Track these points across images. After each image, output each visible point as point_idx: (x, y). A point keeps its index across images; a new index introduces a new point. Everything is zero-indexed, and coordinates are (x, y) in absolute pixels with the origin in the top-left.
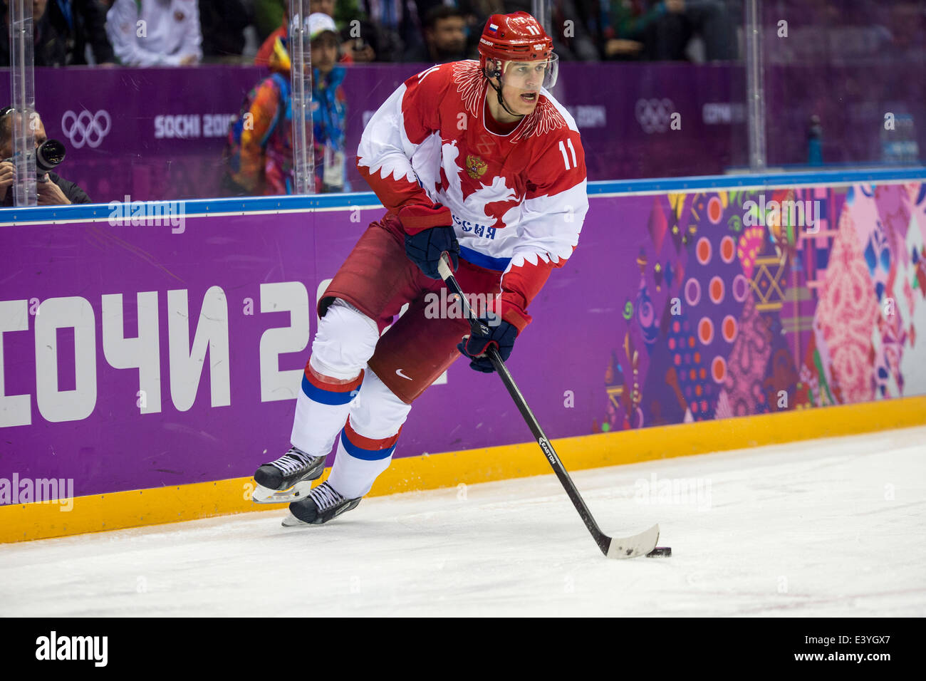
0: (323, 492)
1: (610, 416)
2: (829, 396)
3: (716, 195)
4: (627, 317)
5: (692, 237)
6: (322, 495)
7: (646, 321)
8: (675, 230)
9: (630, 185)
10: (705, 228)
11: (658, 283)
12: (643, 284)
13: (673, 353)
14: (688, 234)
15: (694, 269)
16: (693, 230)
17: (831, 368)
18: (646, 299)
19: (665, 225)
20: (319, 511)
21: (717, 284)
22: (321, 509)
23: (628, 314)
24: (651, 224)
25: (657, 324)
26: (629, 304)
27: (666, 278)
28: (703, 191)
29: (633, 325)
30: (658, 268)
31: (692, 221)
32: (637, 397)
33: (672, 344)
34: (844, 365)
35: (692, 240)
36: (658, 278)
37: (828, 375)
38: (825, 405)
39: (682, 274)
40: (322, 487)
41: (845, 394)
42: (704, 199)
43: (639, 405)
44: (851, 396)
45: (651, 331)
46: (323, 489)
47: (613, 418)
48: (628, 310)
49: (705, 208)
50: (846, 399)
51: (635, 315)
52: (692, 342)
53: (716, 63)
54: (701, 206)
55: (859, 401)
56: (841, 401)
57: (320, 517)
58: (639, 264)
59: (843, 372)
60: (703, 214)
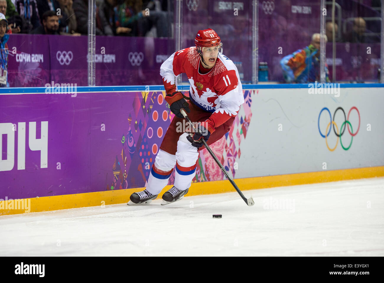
0: (174, 190)
1: (114, 183)
2: (204, 178)
3: (161, 93)
4: (123, 142)
5: (150, 110)
6: (173, 191)
7: (131, 144)
8: (144, 107)
9: (126, 87)
10: (156, 106)
11: (136, 129)
12: (130, 129)
13: (141, 158)
14: (149, 109)
15: (151, 123)
16: (151, 107)
17: (206, 166)
18: (131, 135)
19: (140, 104)
20: (173, 196)
21: (160, 130)
22: (174, 195)
23: (123, 141)
24: (134, 104)
25: (135, 146)
26: (124, 137)
27: (139, 126)
28: (156, 91)
29: (125, 145)
30: (136, 122)
31: (151, 103)
32: (126, 175)
33: (141, 154)
34: (211, 165)
35: (151, 111)
36: (136, 126)
37: (204, 169)
38: (202, 181)
39: (146, 125)
40: (173, 188)
41: (211, 177)
42: (156, 95)
43: (126, 179)
44: (213, 178)
45: (132, 148)
46: (173, 189)
47: (116, 184)
48: (123, 140)
49: (156, 98)
50: (211, 179)
51: (126, 142)
52: (149, 154)
53: (162, 38)
54: (155, 97)
55: (217, 180)
56: (209, 180)
57: (174, 198)
58: (129, 120)
59: (211, 167)
60: (156, 101)
